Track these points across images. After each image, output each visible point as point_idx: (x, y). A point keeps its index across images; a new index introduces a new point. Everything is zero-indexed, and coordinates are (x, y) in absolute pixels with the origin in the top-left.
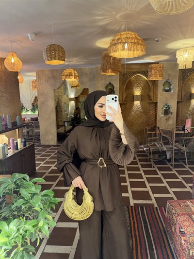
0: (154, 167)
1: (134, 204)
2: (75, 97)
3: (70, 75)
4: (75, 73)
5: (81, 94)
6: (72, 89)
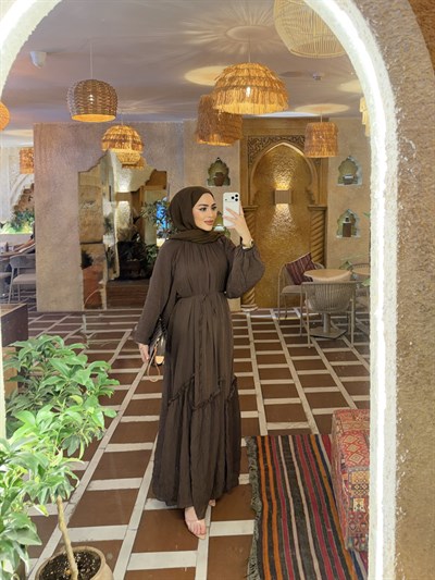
0: (317, 354)
1: (269, 431)
2: (132, 193)
3: (122, 140)
4: (133, 136)
5: (147, 183)
6: (124, 170)
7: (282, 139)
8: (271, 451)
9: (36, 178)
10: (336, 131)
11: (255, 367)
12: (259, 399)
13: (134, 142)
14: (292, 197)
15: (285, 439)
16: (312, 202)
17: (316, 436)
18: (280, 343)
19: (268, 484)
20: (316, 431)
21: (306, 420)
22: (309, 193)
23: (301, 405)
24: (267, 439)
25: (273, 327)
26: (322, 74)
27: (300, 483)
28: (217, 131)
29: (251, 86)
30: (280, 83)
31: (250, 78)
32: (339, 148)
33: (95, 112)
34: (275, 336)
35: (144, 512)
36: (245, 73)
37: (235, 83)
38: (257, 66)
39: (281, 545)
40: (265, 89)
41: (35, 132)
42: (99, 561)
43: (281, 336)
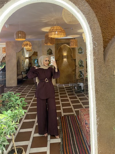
0: (75, 95)
1: (64, 115)
2: (29, 57)
3: (27, 45)
4: (30, 44)
5: (33, 55)
6: (27, 52)
7: (64, 43)
8: (65, 120)
9: (6, 54)
10: (77, 41)
11: (60, 99)
12: (61, 107)
13: (30, 45)
14: (67, 57)
15: (68, 117)
16: (72, 58)
17: (76, 116)
18: (66, 93)
19: (64, 129)
20: (76, 115)
21: (73, 112)
22: (71, 56)
23: (71, 108)
24: (63, 117)
25: (64, 89)
26: (73, 28)
27: (72, 128)
28: (49, 42)
29: (57, 31)
30: (64, 31)
31: (57, 29)
32: (78, 45)
33: (21, 38)
34: (65, 91)
35: (33, 137)
36: (56, 28)
37: (53, 31)
38: (58, 27)
39: (68, 145)
40: (60, 32)
41: (6, 43)
42: (22, 150)
43: (66, 91)
